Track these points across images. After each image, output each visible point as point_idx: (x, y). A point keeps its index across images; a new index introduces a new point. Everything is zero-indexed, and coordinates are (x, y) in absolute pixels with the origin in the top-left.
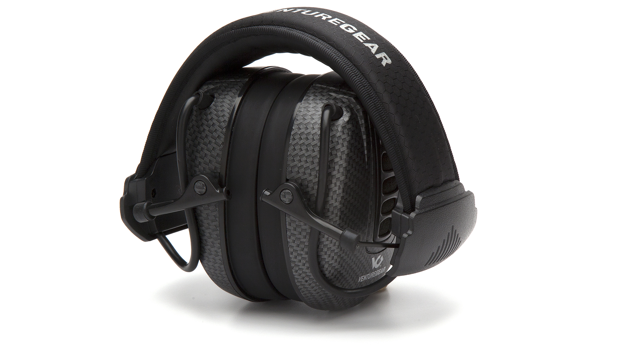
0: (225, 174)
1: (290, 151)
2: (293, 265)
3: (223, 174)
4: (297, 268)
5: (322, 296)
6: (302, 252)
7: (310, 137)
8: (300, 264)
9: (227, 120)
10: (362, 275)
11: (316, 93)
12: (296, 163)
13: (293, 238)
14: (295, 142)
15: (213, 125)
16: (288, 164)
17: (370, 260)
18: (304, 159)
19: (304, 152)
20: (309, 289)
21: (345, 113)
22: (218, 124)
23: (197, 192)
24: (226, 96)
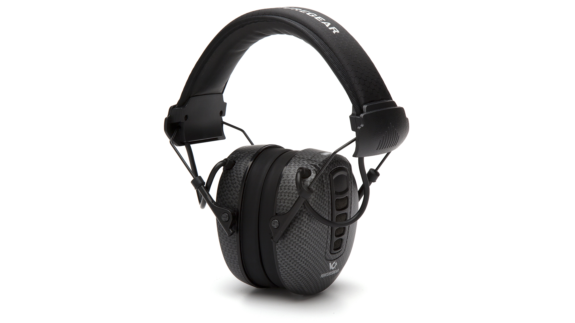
0: (240, 209)
1: (279, 196)
2: (280, 266)
3: (239, 209)
4: (282, 268)
5: (298, 286)
6: (285, 258)
7: (291, 188)
8: (284, 265)
9: (242, 177)
10: (323, 274)
11: (296, 161)
12: (282, 203)
13: (280, 249)
14: (282, 191)
15: (234, 179)
16: (277, 204)
17: (328, 264)
18: (287, 201)
19: (287, 197)
20: (290, 281)
21: (312, 174)
22: (237, 179)
23: (223, 220)
24: (242, 162)
